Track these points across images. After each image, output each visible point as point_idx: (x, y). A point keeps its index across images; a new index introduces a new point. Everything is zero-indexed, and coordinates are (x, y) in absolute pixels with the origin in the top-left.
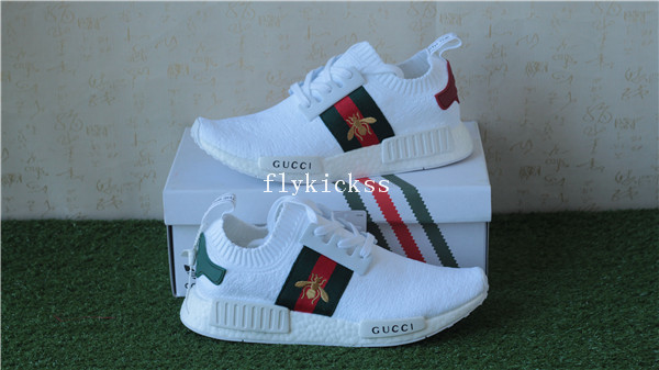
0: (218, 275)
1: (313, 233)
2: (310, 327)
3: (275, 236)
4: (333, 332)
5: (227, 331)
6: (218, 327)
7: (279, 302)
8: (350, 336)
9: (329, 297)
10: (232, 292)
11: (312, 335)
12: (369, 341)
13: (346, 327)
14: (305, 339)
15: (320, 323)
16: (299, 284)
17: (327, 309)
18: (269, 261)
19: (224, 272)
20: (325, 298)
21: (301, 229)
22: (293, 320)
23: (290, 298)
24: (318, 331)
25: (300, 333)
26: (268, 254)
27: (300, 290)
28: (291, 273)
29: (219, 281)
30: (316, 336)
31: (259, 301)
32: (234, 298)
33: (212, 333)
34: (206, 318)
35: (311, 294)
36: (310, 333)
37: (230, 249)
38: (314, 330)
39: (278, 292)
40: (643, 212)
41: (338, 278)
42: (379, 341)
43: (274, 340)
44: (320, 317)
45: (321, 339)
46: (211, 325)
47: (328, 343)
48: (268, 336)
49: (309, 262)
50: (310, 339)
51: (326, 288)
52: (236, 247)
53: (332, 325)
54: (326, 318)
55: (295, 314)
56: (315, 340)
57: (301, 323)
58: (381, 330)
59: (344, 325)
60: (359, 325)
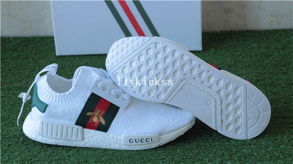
1: (97, 86)
2: (94, 138)
3: (75, 86)
4: (108, 141)
5: (48, 139)
6: (43, 136)
7: (77, 124)
8: (117, 143)
9: (106, 122)
10: (51, 116)
12: (127, 147)
13: (115, 139)
14: (91, 144)
15: (100, 136)
16: (89, 114)
17: (104, 128)
18: (72, 100)
19: (47, 106)
20: (103, 122)
21: (90, 83)
22: (85, 133)
23: (84, 121)
24: (99, 140)
25: (89, 141)
26: (71, 97)
27: (89, 117)
28: (84, 108)
29: (44, 111)
30: (98, 143)
31: (66, 122)
34: (36, 131)
35: (95, 120)
36: (94, 141)
37: (51, 92)
38: (97, 140)
39: (76, 118)
40: (284, 30)
41: (111, 111)
42: (133, 147)
43: (74, 144)
44: (100, 132)
45: (100, 144)
46: (39, 135)
47: (104, 147)
48: (71, 142)
49: (94, 102)
50: (94, 144)
51: (104, 117)
52: (54, 92)
53: (107, 137)
54: (103, 133)
55: (86, 130)
56: (98, 145)
57: (90, 135)
58: (134, 141)
59: (113, 137)
60: (122, 137)
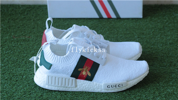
0: (49, 66)
2: (83, 85)
4: (93, 87)
5: (52, 87)
6: (49, 85)
7: (72, 76)
8: (99, 88)
9: (91, 75)
10: (54, 72)
11: (84, 88)
12: (106, 90)
13: (97, 85)
14: (82, 89)
15: (87, 83)
16: (80, 70)
17: (90, 79)
18: (68, 61)
19: (51, 65)
20: (89, 75)
22: (77, 82)
23: (76, 74)
24: (86, 87)
25: (80, 87)
26: (68, 59)
27: (80, 72)
28: (77, 66)
29: (49, 69)
30: (86, 88)
31: (64, 76)
32: (54, 75)
33: (47, 87)
34: (44, 82)
35: (84, 73)
36: (84, 87)
37: (54, 56)
38: (85, 86)
39: (71, 73)
41: (94, 67)
42: (109, 90)
43: (70, 90)
44: (87, 81)
45: (88, 89)
46: (46, 84)
47: (90, 91)
48: (68, 88)
49: (83, 61)
50: (84, 89)
51: (90, 71)
52: (56, 55)
53: (92, 84)
54: (90, 82)
55: (78, 80)
56: (86, 90)
57: (80, 83)
58: (111, 86)
59: (97, 84)
60: (103, 84)
